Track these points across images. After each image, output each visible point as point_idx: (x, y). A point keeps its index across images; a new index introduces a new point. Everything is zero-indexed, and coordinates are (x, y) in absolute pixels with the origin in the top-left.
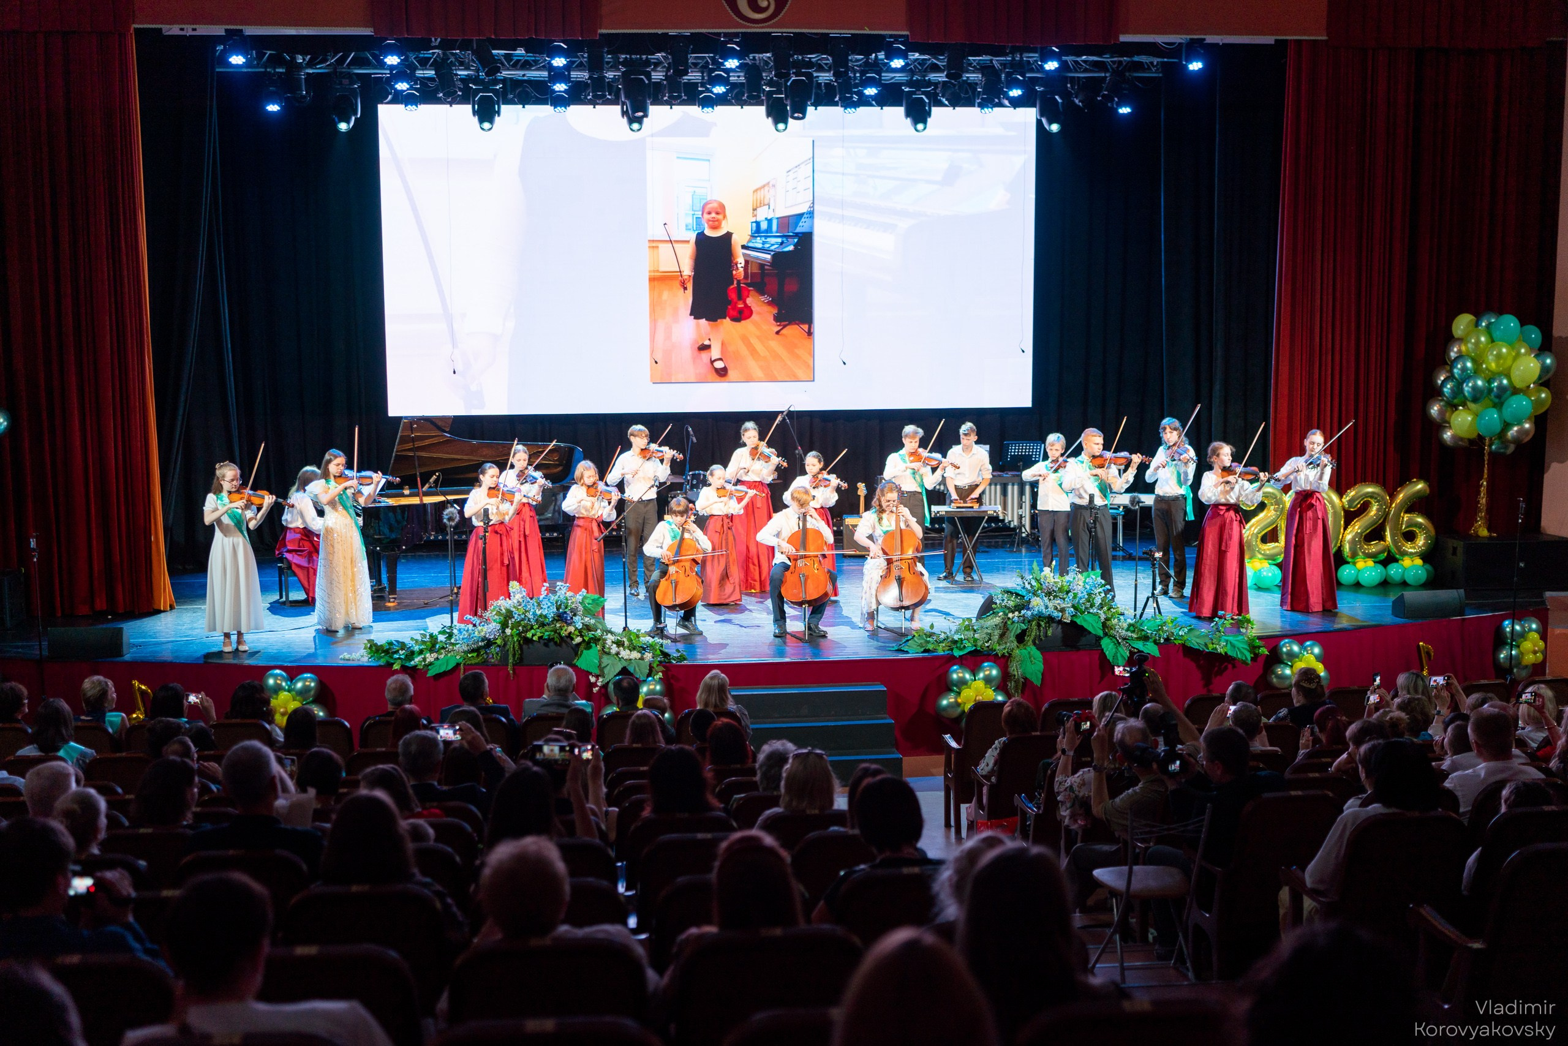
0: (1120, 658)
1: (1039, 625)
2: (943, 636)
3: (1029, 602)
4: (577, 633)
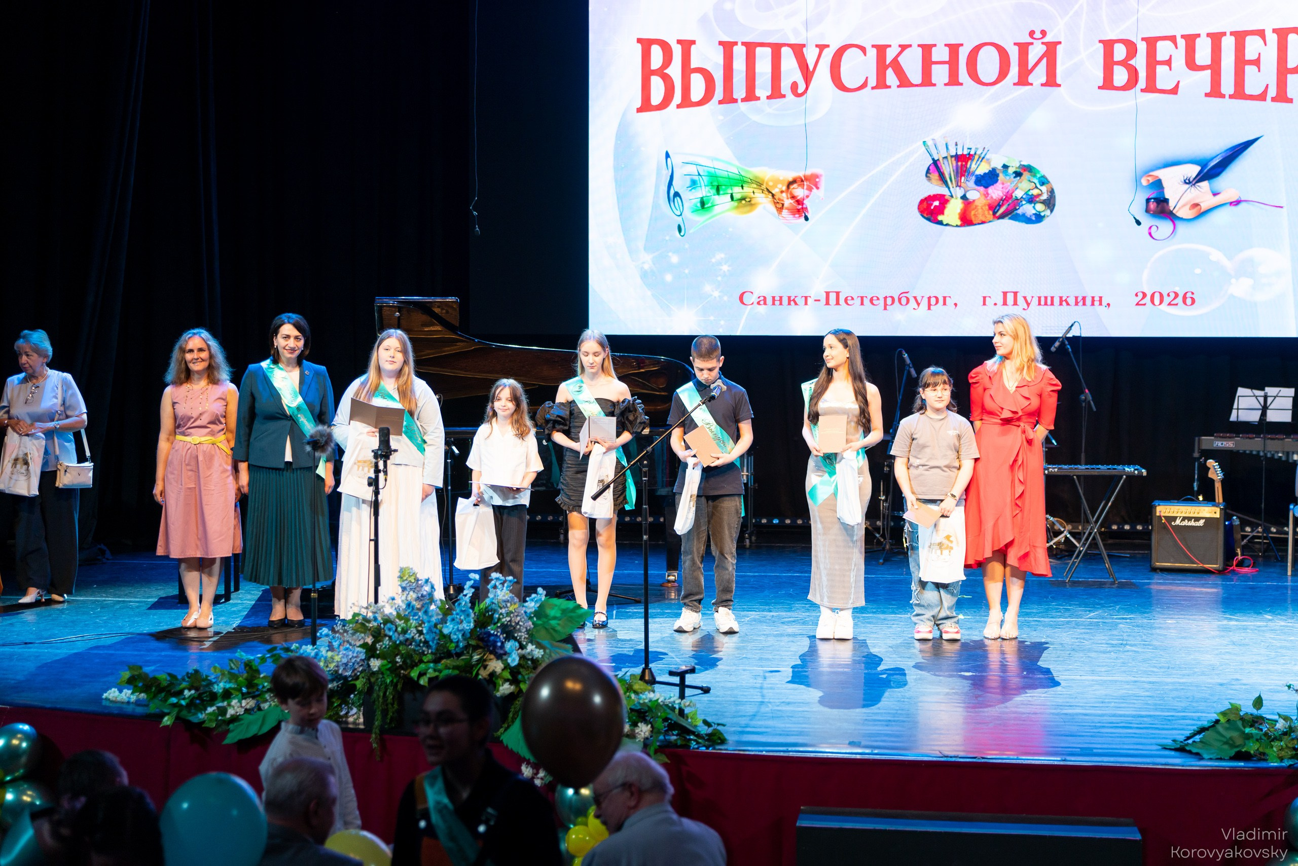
2: (1280, 724)
4: (507, 675)
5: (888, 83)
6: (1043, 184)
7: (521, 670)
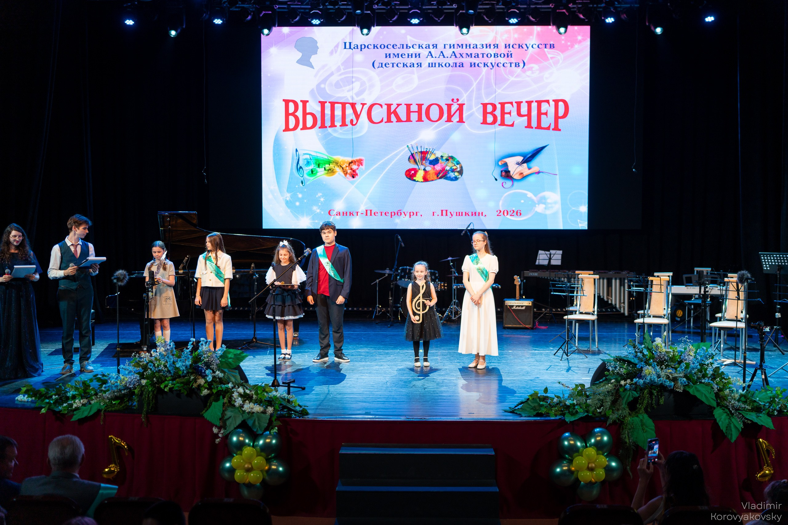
0: (733, 429)
1: (651, 394)
2: (556, 400)
3: (641, 369)
4: (206, 385)
5: (392, 120)
6: (458, 164)
7: (213, 383)
